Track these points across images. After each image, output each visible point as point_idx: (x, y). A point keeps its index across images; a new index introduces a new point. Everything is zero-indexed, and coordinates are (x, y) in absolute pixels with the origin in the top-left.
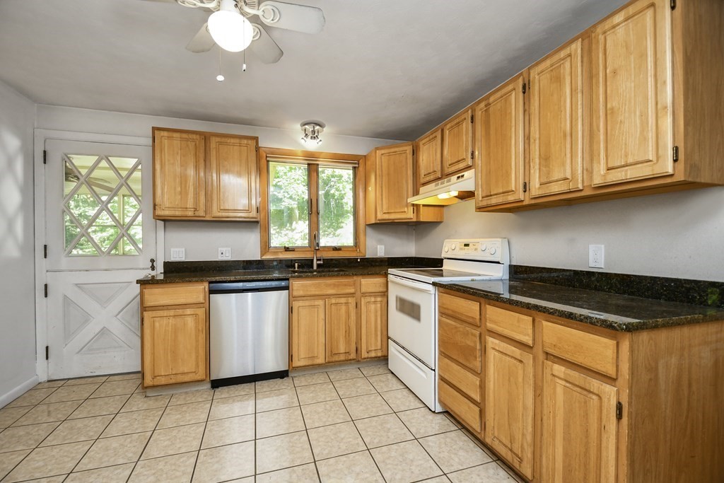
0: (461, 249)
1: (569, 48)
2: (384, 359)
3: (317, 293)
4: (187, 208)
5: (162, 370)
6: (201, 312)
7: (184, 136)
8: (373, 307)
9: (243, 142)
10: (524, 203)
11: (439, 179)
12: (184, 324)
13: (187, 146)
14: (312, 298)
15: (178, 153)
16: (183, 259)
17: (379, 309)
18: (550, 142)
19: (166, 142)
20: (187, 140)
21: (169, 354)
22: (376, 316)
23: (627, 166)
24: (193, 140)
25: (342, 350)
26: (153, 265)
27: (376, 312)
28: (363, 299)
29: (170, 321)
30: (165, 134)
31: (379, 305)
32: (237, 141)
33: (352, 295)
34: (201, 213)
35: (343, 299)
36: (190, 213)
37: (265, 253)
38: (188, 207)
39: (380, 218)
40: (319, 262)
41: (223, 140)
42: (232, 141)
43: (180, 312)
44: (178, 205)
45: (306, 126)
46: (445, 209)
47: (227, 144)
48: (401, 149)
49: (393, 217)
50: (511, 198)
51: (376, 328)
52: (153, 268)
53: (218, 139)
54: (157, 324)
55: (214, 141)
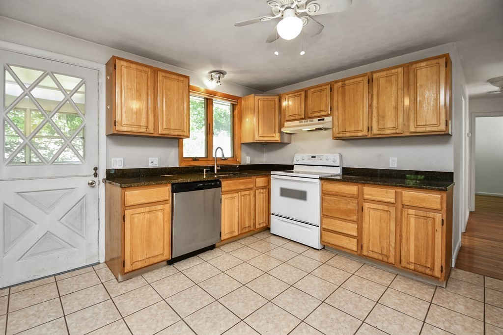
0: (310, 159)
1: (397, 69)
2: (267, 229)
3: (235, 188)
4: (140, 126)
5: (139, 257)
6: (167, 207)
7: (140, 67)
8: (262, 195)
9: (180, 79)
10: (367, 137)
11: (303, 119)
12: (156, 217)
13: (142, 76)
14: (231, 192)
15: (134, 81)
16: (122, 167)
17: (264, 197)
18: (385, 109)
19: (124, 70)
20: (141, 71)
21: (145, 243)
22: (263, 201)
23: (426, 125)
24: (146, 72)
25: (247, 225)
26: (96, 172)
27: (263, 198)
28: (257, 191)
29: (146, 216)
30: (125, 63)
31: (264, 194)
32: (176, 77)
33: (251, 189)
34: (151, 130)
35: (248, 192)
36: (143, 130)
37: (182, 162)
38: (142, 125)
39: (258, 139)
40: (218, 168)
41: (168, 75)
42: (174, 77)
43: (153, 208)
44: (134, 123)
45: (213, 74)
46: (292, 135)
47: (170, 79)
48: (272, 97)
49: (266, 139)
50: (360, 134)
51: (263, 209)
52: (96, 175)
53: (164, 74)
54: (136, 220)
55: (160, 74)
